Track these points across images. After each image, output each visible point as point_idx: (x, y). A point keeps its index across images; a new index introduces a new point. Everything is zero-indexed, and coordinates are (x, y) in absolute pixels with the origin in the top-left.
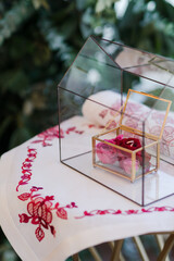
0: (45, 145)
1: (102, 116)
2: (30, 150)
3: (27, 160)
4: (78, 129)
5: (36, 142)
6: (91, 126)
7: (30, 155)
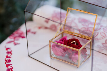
0: (15, 44)
1: (47, 22)
2: (7, 49)
3: (7, 57)
4: (33, 30)
5: (9, 42)
6: (40, 28)
7: (8, 53)
